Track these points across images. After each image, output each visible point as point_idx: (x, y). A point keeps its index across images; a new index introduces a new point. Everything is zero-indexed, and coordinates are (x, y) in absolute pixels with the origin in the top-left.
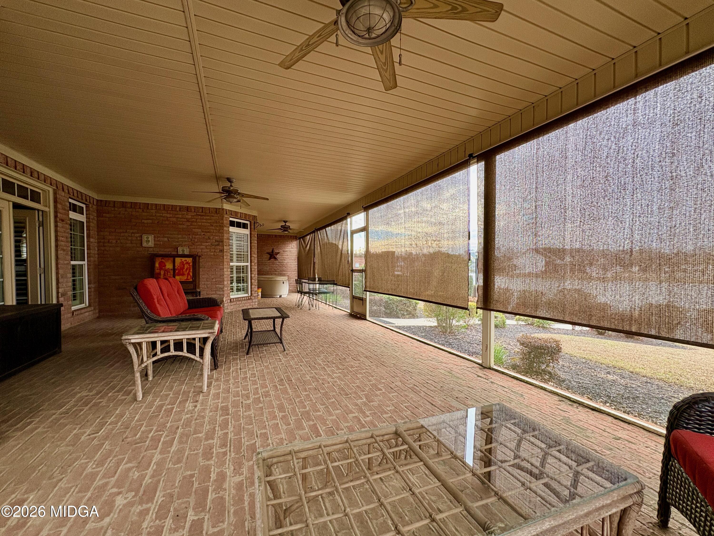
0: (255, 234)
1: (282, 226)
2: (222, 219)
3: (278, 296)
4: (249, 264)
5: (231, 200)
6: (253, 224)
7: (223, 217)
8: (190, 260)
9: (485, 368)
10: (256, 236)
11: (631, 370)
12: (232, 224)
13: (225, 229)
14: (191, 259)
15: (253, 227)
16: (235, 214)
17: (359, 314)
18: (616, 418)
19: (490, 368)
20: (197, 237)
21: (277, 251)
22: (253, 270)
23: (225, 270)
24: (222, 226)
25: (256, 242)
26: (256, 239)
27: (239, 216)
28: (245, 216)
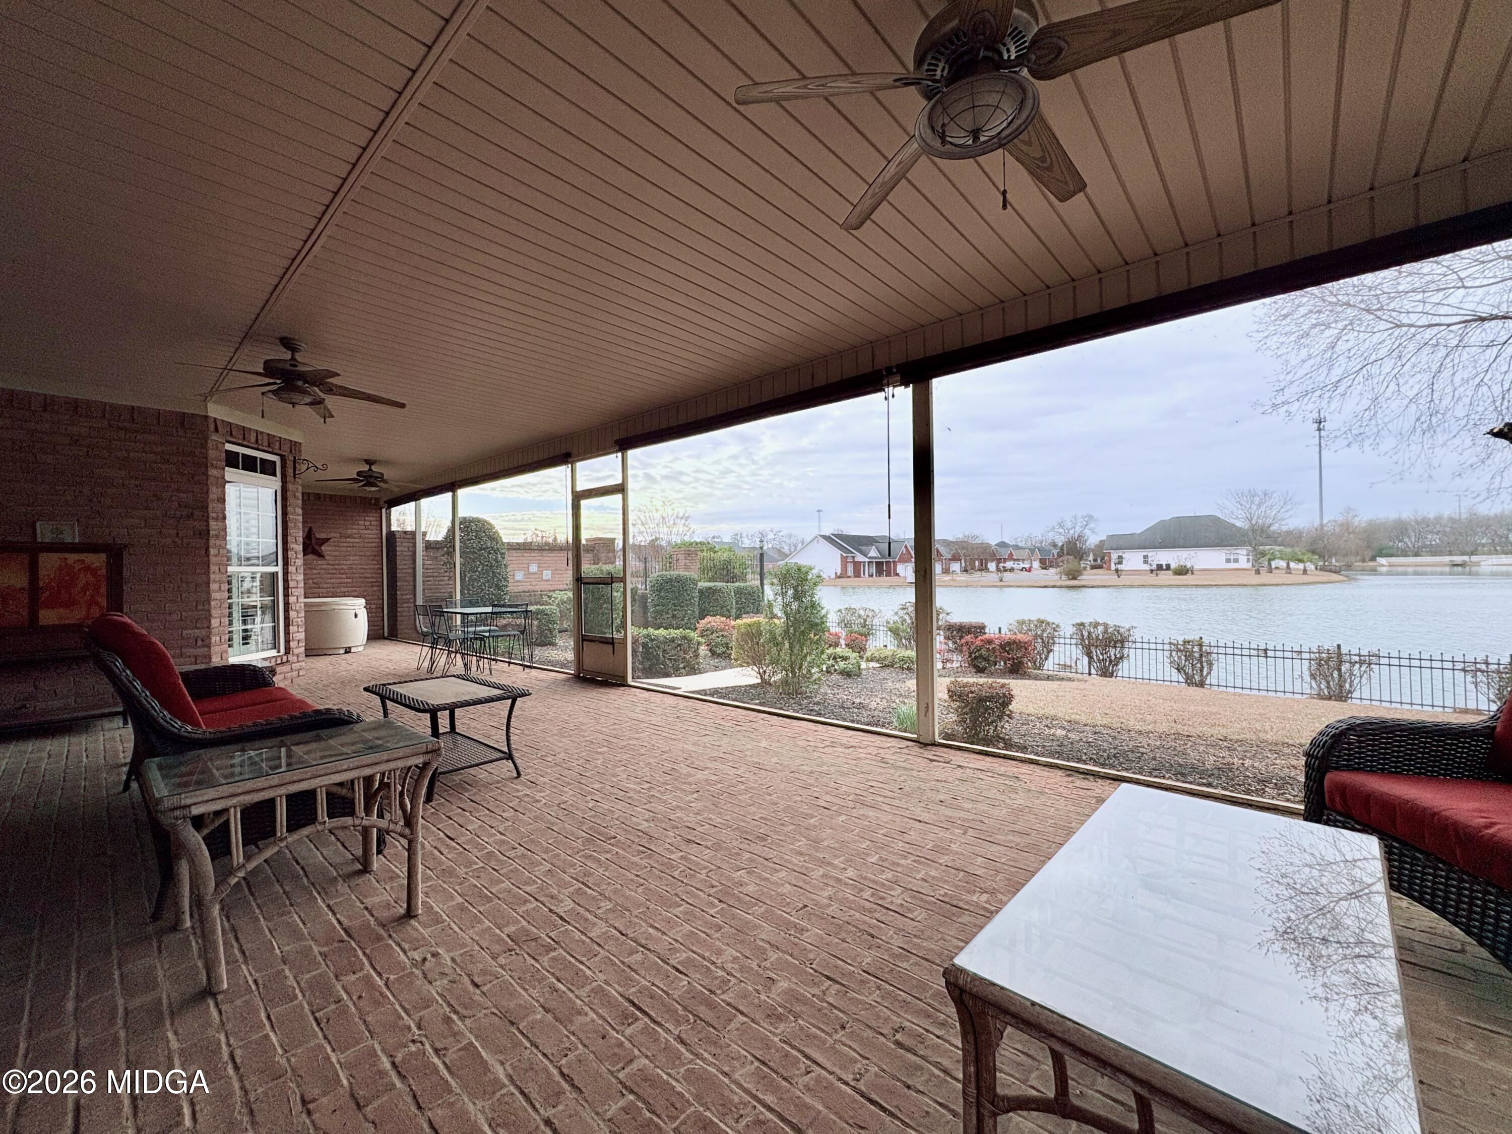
0: (296, 490)
1: (359, 474)
2: (204, 446)
3: (342, 651)
4: (279, 569)
5: (296, 397)
6: (290, 464)
7: (206, 439)
8: (98, 560)
9: (926, 745)
10: (299, 495)
11: (1067, 718)
12: (232, 460)
13: (213, 472)
14: (103, 556)
15: (290, 471)
16: (243, 435)
17: (600, 674)
18: (1148, 786)
19: (934, 744)
20: (110, 491)
21: (323, 536)
22: (292, 584)
23: (214, 586)
24: (203, 464)
25: (300, 511)
26: (300, 502)
27: (253, 439)
28: (271, 442)
